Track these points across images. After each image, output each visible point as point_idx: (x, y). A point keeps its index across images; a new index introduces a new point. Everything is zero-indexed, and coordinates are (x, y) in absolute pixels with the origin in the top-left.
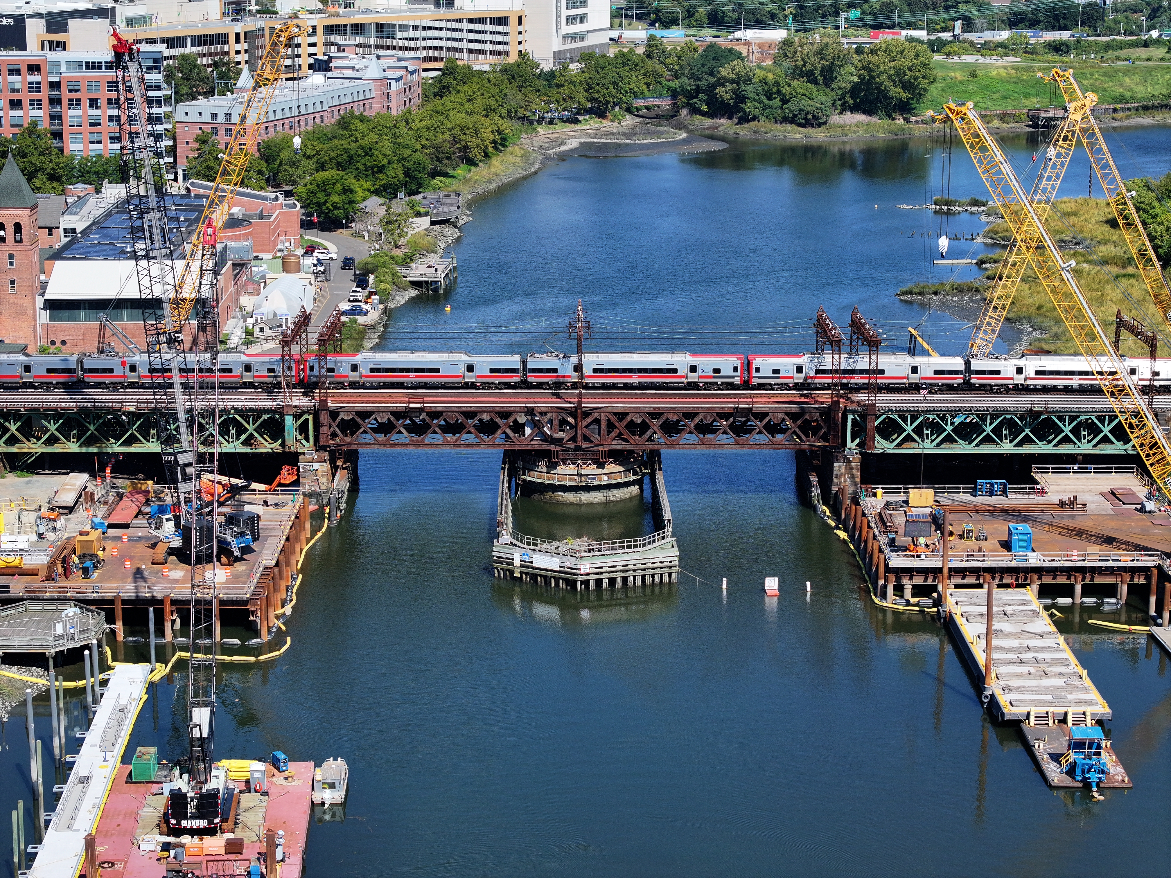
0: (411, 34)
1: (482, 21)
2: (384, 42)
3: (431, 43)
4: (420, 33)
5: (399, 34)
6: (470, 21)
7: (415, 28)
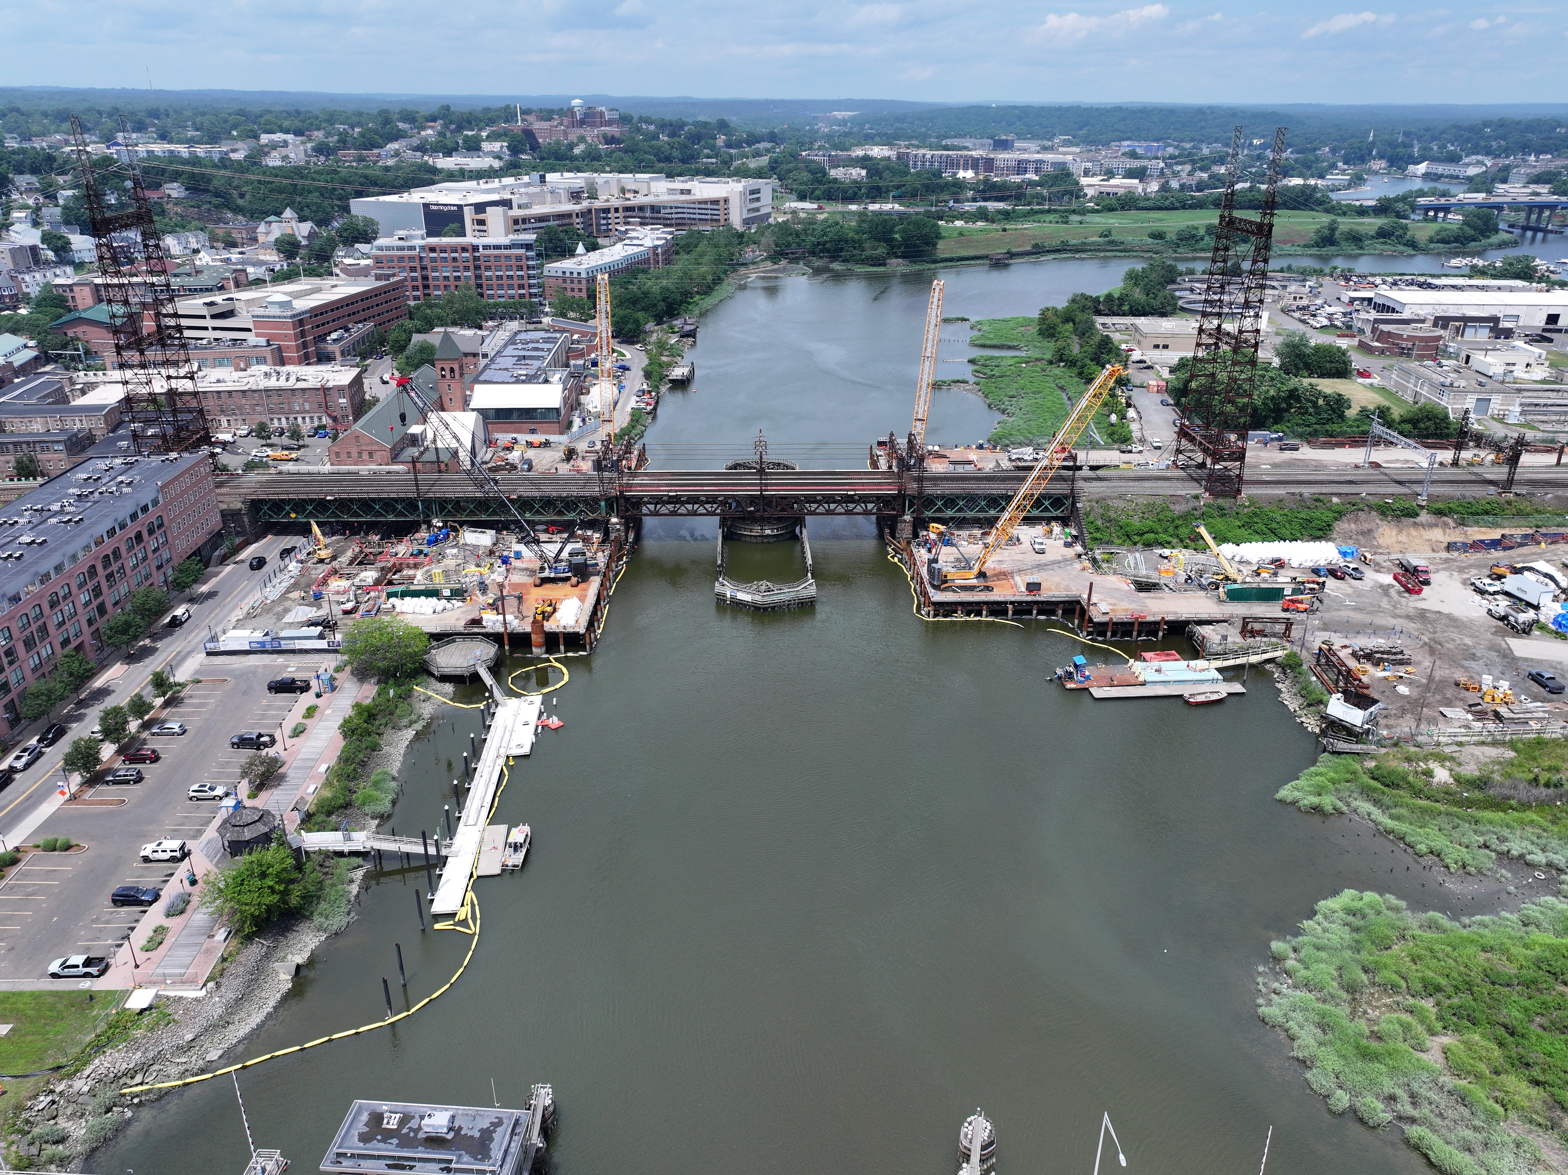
0: (669, 211)
1: (706, 202)
2: (655, 215)
3: (679, 216)
4: (673, 211)
5: (663, 211)
6: (700, 203)
7: (671, 208)
